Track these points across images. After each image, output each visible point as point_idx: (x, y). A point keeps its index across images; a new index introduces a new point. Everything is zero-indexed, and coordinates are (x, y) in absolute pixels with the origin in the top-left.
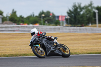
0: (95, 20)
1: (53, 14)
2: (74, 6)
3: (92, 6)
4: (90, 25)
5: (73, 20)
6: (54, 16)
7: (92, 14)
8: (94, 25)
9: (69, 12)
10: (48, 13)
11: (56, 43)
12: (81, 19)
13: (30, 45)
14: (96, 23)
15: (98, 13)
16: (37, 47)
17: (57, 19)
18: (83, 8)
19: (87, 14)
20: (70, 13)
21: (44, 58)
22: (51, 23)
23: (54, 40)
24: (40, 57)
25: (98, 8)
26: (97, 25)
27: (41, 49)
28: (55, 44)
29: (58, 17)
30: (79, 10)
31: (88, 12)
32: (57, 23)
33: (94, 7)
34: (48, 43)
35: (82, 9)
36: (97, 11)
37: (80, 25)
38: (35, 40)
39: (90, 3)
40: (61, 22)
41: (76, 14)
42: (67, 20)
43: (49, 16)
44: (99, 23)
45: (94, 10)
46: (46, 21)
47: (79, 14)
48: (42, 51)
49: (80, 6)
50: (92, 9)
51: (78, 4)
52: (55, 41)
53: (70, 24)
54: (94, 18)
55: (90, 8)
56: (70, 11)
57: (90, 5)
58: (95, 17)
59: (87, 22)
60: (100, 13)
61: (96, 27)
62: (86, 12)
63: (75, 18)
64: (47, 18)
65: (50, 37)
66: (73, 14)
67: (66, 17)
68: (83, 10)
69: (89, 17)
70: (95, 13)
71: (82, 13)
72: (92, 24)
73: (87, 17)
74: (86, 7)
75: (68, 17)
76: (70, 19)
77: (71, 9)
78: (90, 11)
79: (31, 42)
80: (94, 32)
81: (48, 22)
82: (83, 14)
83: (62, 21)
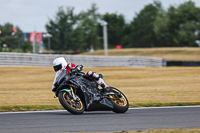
0: (102, 41)
1: (18, 30)
2: (60, 13)
3: (97, 12)
4: (92, 51)
5: (57, 40)
6: (20, 33)
7: (95, 29)
8: (99, 51)
9: (50, 25)
10: (9, 27)
11: (103, 85)
12: (74, 39)
13: (54, 90)
14: (102, 48)
15: (108, 26)
16: (67, 93)
17: (26, 39)
18: (77, 18)
19: (86, 29)
20: (51, 28)
21: (80, 113)
22: (14, 48)
23: (98, 79)
24: (73, 112)
25: (107, 18)
26: (106, 50)
27: (75, 98)
28: (100, 87)
29: (28, 35)
30: (69, 21)
31: (87, 26)
32: (27, 47)
33: (99, 15)
34: (88, 86)
35: (75, 19)
36: (104, 23)
37: (71, 52)
38: (63, 79)
39: (90, 8)
40: (34, 44)
41: (64, 30)
42: (45, 40)
43: (10, 34)
44: (109, 47)
45: (99, 21)
46: (4, 43)
47: (70, 30)
48: (76, 101)
49: (71, 14)
50: (95, 19)
51: (68, 8)
52: (101, 81)
53: (52, 48)
54: (99, 38)
55: (90, 17)
56: (52, 22)
57: (92, 11)
58: (101, 35)
59: (85, 44)
60: (111, 27)
61: (103, 54)
62: (84, 25)
63: (62, 36)
64: (7, 37)
65: (90, 73)
66: (57, 30)
67: (44, 36)
68: (78, 22)
69: (89, 35)
70: (100, 27)
71: (75, 27)
72: (95, 49)
73: (85, 35)
74: (83, 16)
75: (48, 35)
76: (51, 38)
77: (54, 20)
78: (91, 23)
79: (56, 85)
80: (100, 64)
81: (9, 46)
82: (78, 29)
83: (37, 43)
